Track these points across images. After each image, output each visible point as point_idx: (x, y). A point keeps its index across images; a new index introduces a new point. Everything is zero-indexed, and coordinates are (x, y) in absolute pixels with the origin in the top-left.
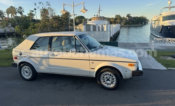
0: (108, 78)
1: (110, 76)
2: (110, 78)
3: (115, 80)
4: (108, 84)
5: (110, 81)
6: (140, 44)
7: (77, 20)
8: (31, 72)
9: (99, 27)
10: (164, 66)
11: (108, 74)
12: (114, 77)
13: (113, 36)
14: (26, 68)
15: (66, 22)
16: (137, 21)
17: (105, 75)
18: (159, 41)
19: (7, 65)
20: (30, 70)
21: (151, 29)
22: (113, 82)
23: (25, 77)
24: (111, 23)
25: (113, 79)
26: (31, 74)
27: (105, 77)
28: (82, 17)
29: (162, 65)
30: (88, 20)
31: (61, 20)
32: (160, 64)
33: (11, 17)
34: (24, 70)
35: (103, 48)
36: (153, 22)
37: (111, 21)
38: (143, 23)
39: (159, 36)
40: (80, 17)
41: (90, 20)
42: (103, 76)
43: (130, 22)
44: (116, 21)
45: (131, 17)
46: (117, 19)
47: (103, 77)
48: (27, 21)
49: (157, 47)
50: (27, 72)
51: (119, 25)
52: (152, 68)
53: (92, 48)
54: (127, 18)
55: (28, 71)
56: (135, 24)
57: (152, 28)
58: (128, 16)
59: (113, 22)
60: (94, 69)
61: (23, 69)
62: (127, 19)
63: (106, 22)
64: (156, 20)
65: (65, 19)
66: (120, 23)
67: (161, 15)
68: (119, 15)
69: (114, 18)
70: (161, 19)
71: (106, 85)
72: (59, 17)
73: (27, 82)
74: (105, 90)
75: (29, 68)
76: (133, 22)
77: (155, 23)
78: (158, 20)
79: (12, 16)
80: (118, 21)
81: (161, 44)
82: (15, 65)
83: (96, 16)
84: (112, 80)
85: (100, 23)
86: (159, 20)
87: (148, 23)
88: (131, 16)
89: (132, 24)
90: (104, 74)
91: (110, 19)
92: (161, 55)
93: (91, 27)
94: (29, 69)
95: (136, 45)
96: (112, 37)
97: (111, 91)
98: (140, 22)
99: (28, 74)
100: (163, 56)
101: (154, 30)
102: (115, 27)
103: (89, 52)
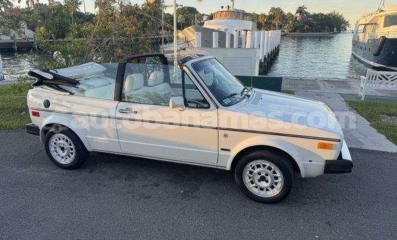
0: (263, 174)
1: (268, 171)
2: (267, 175)
3: (280, 179)
4: (262, 189)
5: (267, 181)
6: (329, 81)
7: (180, 16)
8: (72, 149)
9: (232, 36)
10: (394, 143)
11: (264, 166)
12: (278, 174)
13: (265, 58)
14: (60, 139)
15: (153, 22)
16: (321, 25)
17: (256, 167)
18: (379, 77)
19: (16, 124)
20: (70, 145)
21: (354, 45)
22: (274, 185)
23: (58, 159)
24: (259, 27)
25: (276, 178)
26: (72, 153)
27: (256, 171)
28: (192, 10)
29: (388, 139)
30: (205, 18)
31: (141, 16)
32: (383, 137)
33: (27, 7)
34: (55, 143)
35: (251, 97)
36: (361, 28)
37: (261, 21)
38: (335, 29)
39: (372, 63)
40: (186, 9)
41: (211, 17)
42: (250, 169)
43: (303, 26)
44: (271, 23)
45: (306, 13)
46: (274, 18)
47: (251, 173)
48: (63, 16)
49: (371, 92)
50: (63, 149)
51: (279, 32)
52: (364, 147)
53: (225, 98)
54: (298, 15)
55: (66, 146)
56: (316, 31)
57: (356, 43)
58: (301, 10)
59: (263, 24)
60: (229, 150)
61: (53, 140)
62: (296, 17)
63: (249, 24)
64: (368, 24)
65: (151, 14)
66: (281, 27)
67: (382, 11)
68: (279, 9)
69: (267, 14)
70: (381, 21)
71: (256, 191)
72: (137, 8)
73: (65, 172)
74: (253, 202)
75: (69, 140)
76: (310, 26)
77: (364, 31)
78: (374, 24)
79: (29, 3)
80: (276, 22)
81: (383, 86)
82: (34, 130)
83: (225, 9)
84: (272, 181)
85: (233, 27)
86: (376, 24)
87: (346, 30)
88: (306, 10)
89: (308, 30)
90: (254, 163)
91: (258, 16)
92: (383, 113)
93: (215, 36)
94: (67, 141)
95: (321, 84)
96: (263, 61)
97: (267, 206)
98: (327, 26)
99: (66, 152)
100: (387, 114)
101: (361, 48)
102: (271, 37)
103: (218, 108)
